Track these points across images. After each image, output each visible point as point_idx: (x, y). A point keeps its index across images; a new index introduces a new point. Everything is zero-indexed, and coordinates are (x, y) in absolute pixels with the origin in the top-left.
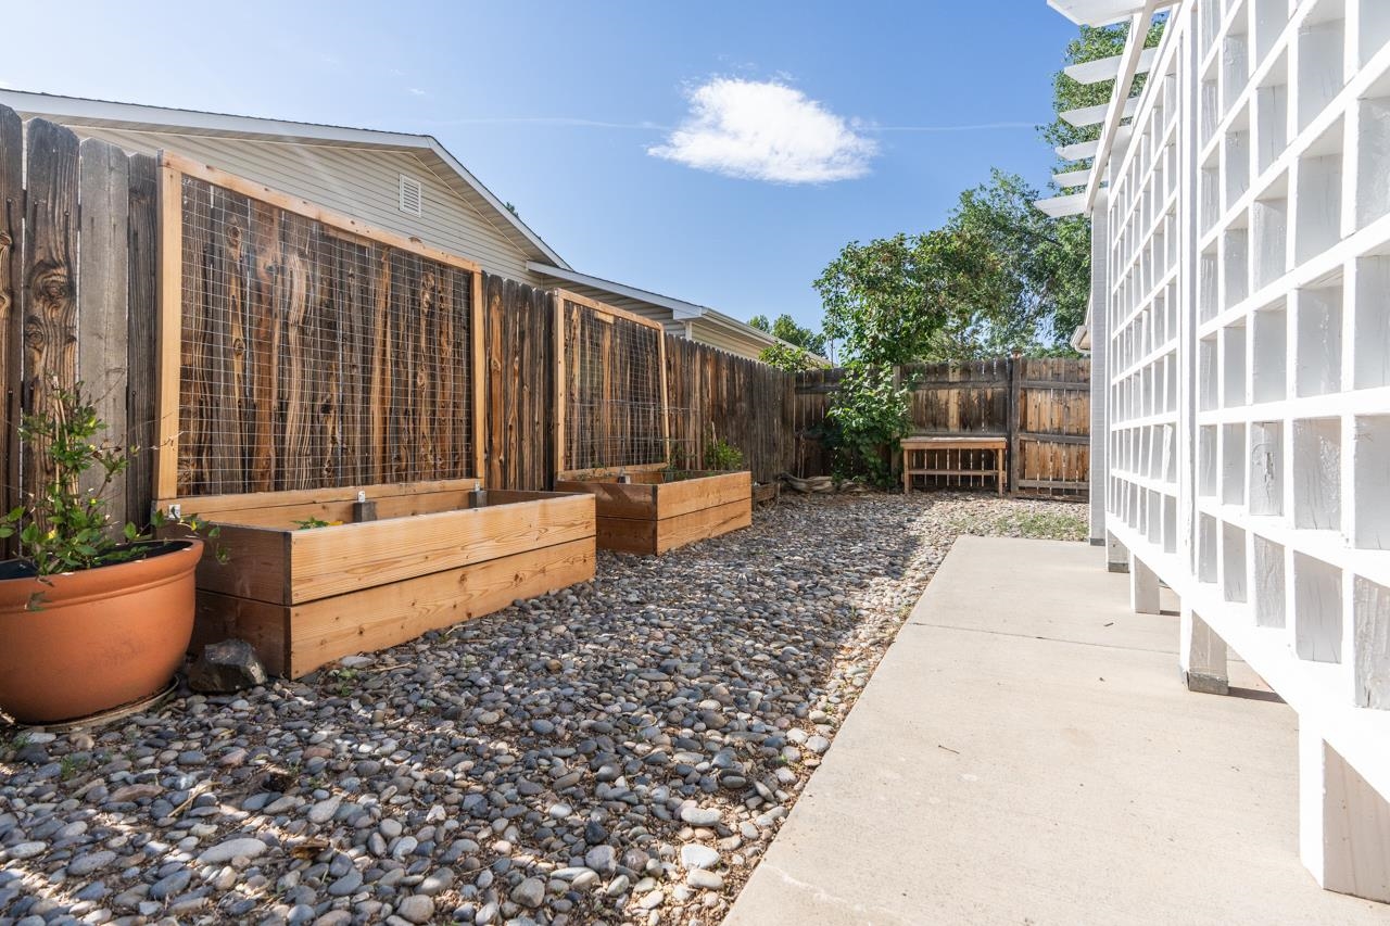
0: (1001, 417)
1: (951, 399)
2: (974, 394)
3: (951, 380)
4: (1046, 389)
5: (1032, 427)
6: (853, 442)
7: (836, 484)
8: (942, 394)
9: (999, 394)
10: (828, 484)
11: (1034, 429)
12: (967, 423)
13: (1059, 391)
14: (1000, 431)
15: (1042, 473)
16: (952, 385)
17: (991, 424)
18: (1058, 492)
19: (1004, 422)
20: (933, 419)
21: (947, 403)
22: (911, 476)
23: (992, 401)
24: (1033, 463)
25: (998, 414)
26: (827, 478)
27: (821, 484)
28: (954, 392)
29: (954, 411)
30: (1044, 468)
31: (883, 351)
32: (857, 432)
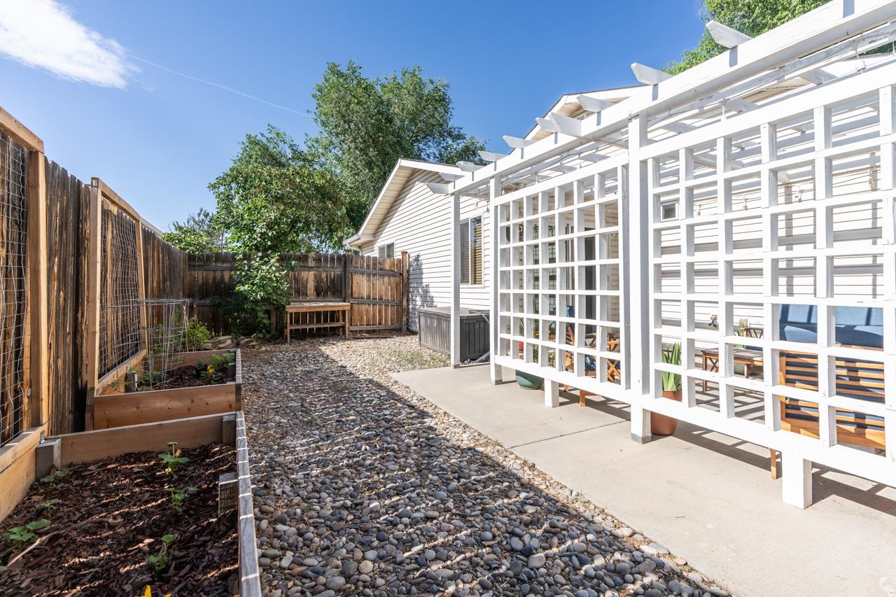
0: (339, 289)
1: (309, 277)
2: (324, 275)
3: (310, 265)
4: (363, 274)
5: (355, 295)
6: (253, 310)
7: (235, 341)
8: (304, 274)
9: (338, 275)
10: (229, 342)
11: (356, 296)
12: (320, 292)
13: (369, 275)
14: (338, 297)
15: (361, 322)
16: (311, 268)
17: (333, 294)
18: (368, 332)
19: (341, 292)
20: (300, 291)
21: (307, 280)
22: (291, 330)
23: (334, 280)
24: (356, 317)
25: (338, 287)
26: (228, 337)
27: (224, 343)
28: (312, 273)
29: (311, 285)
30: (362, 318)
31: (269, 243)
32: (256, 302)
